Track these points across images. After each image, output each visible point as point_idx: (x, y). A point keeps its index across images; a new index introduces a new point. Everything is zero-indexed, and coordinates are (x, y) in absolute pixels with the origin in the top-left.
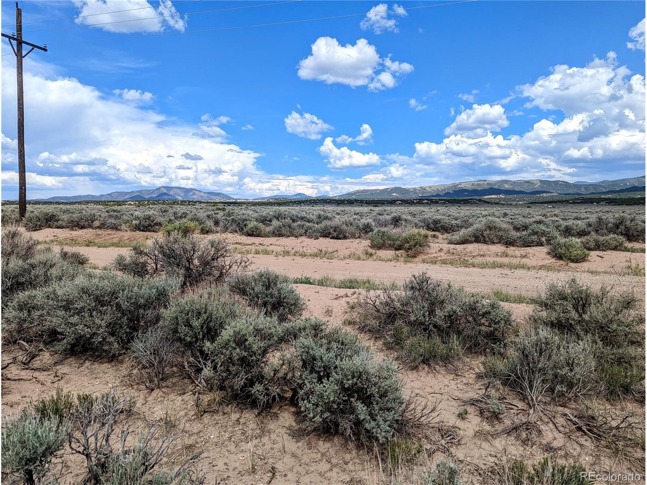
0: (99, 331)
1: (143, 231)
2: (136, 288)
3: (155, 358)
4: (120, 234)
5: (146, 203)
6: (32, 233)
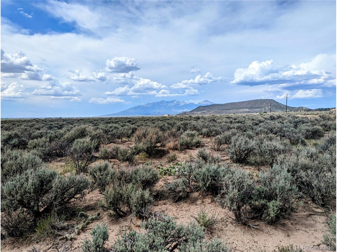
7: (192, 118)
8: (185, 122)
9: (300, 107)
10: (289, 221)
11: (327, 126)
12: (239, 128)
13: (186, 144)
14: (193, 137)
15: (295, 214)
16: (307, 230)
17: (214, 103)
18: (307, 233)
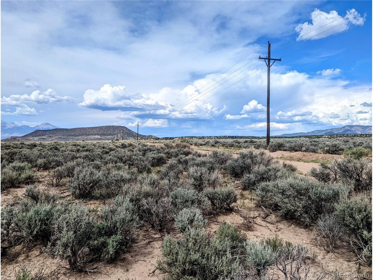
0: (298, 209)
1: (331, 154)
2: (320, 188)
3: (330, 233)
4: (317, 155)
5: (335, 136)
6: (271, 153)
7: (25, 145)
8: (12, 150)
9: (150, 136)
10: (129, 254)
11: (170, 153)
12: (86, 157)
13: (9, 181)
14: (22, 171)
15: (136, 245)
16: (146, 259)
17: (58, 127)
18: (145, 262)
